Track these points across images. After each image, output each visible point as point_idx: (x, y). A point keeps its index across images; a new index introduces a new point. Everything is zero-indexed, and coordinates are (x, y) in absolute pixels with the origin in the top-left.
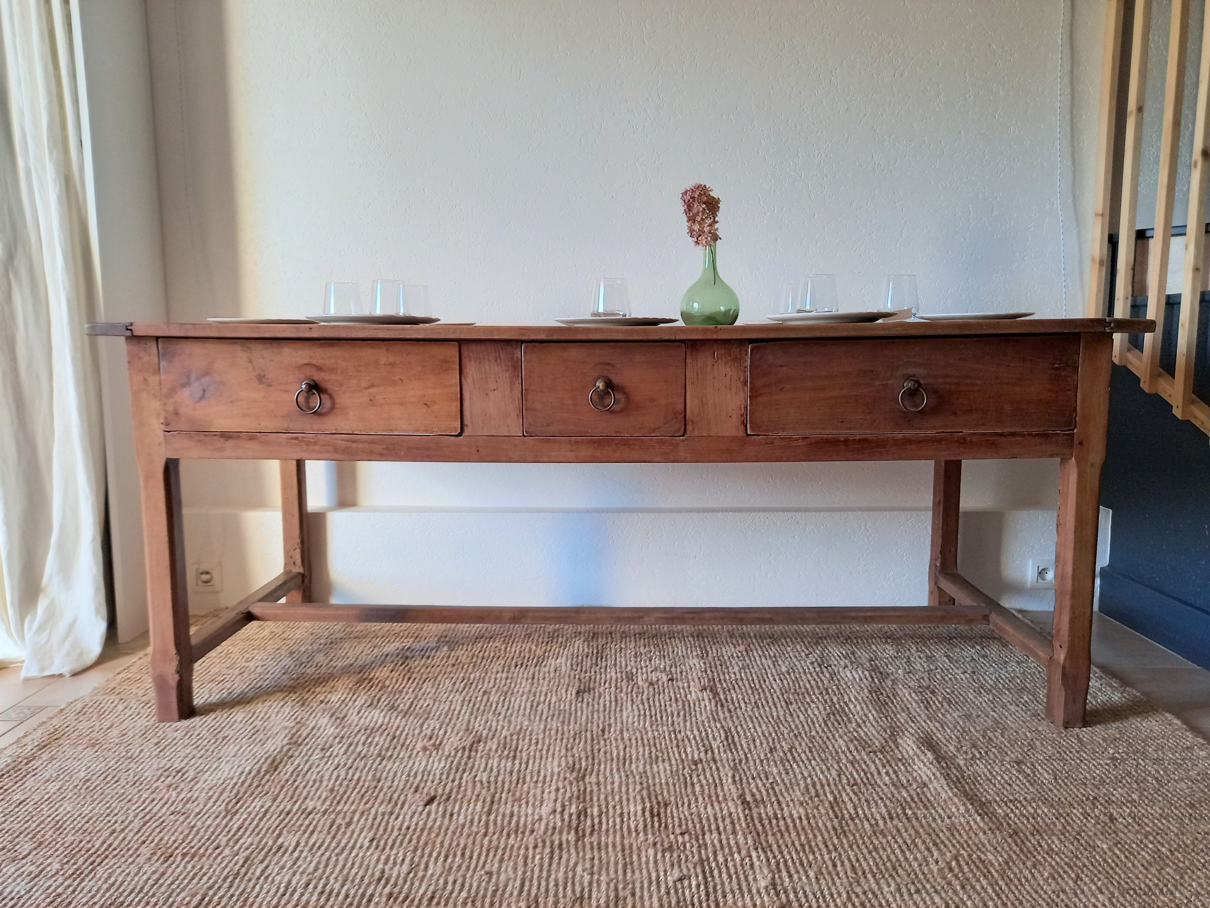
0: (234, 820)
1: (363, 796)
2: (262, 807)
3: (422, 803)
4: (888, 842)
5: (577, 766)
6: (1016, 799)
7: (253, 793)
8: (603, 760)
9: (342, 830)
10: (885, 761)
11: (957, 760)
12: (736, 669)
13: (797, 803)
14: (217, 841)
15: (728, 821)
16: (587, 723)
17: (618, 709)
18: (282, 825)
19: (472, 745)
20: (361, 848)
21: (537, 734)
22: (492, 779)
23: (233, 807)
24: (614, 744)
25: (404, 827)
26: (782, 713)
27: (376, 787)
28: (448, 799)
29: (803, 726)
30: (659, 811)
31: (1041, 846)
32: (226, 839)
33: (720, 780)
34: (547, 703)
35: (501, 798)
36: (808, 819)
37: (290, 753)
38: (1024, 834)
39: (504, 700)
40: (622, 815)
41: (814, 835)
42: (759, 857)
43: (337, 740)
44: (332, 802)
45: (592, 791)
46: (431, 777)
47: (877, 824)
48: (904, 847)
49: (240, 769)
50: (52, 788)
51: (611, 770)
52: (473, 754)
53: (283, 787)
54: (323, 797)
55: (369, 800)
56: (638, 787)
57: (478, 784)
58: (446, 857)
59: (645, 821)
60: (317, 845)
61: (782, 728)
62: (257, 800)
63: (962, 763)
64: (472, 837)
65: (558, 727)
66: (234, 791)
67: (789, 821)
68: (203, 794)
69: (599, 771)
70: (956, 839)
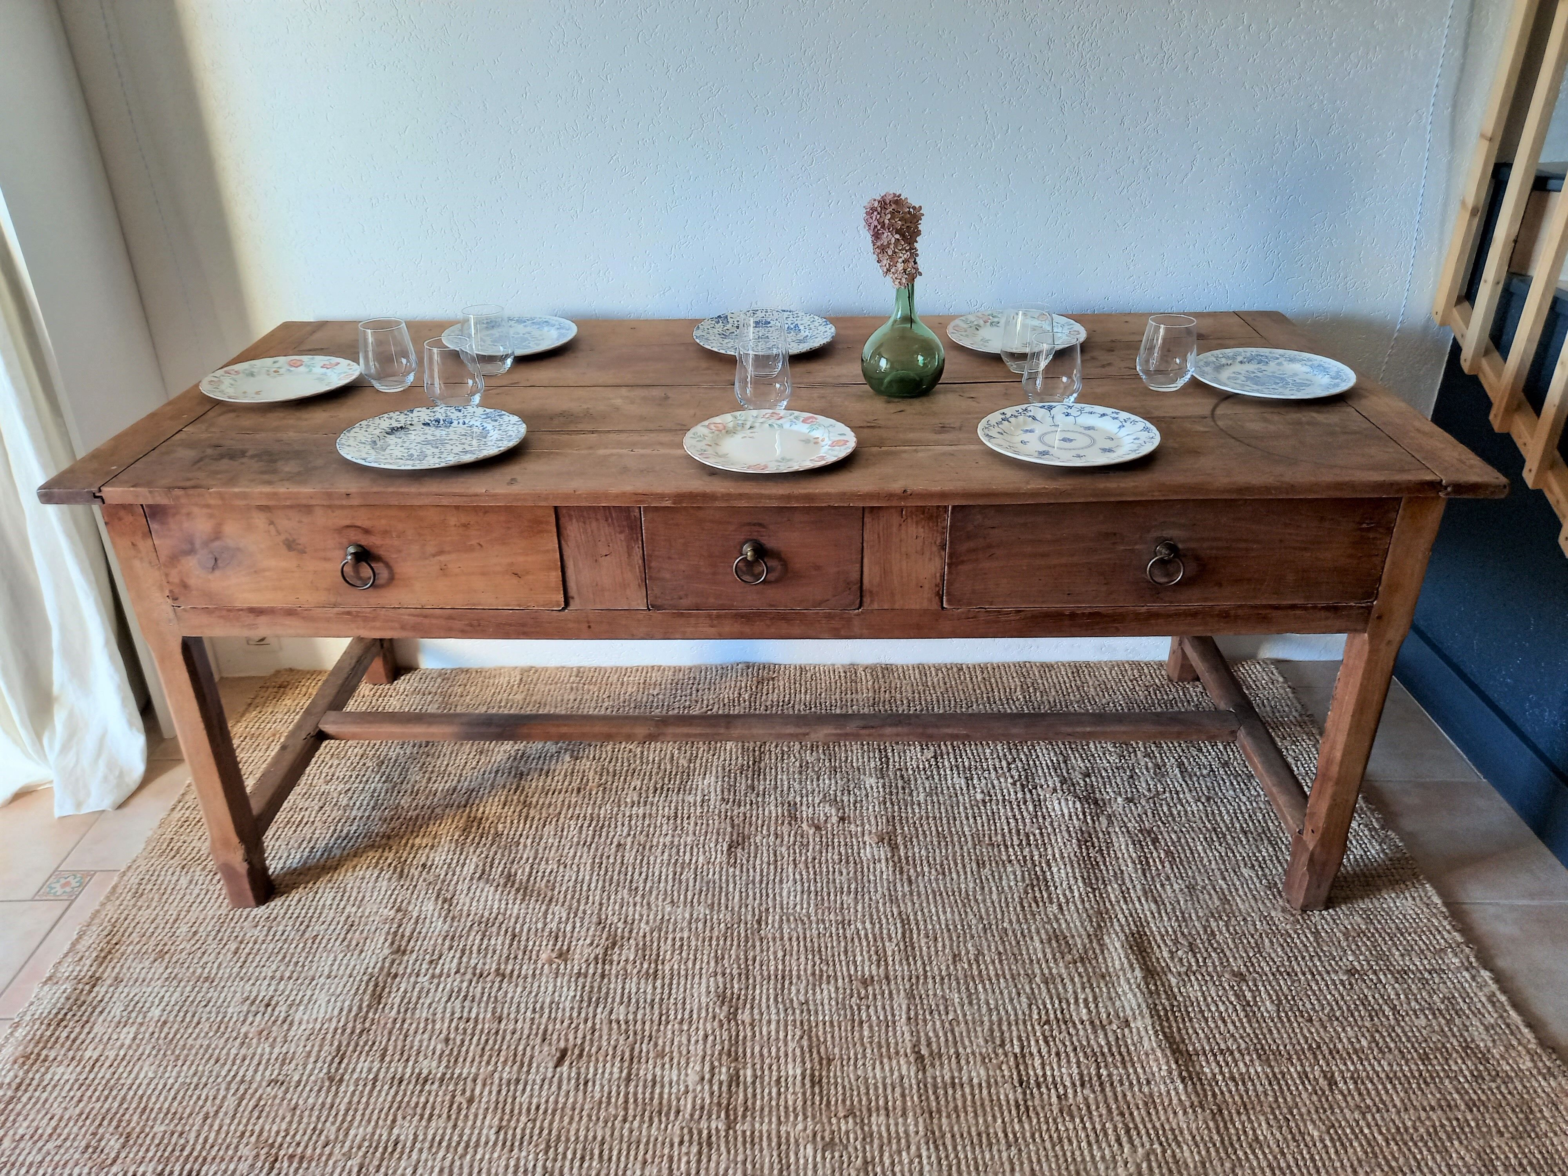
0: (341, 1094)
1: (483, 1049)
2: (370, 1070)
3: (551, 1065)
4: (1075, 1128)
5: (729, 992)
6: (1228, 1048)
7: (357, 1045)
8: (758, 978)
9: (464, 1112)
10: (1085, 980)
11: (1170, 976)
12: (922, 797)
13: (978, 1058)
14: (325, 1132)
15: (898, 1090)
16: (740, 907)
17: (778, 878)
18: (395, 1105)
19: (605, 954)
20: (487, 1143)
21: (682, 930)
22: (631, 1017)
23: (337, 1070)
24: (772, 949)
25: (533, 1107)
26: (971, 885)
27: (497, 1033)
28: (580, 1055)
29: (995, 911)
30: (820, 1075)
31: (1245, 1132)
32: (334, 1129)
33: (893, 1015)
34: (693, 866)
35: (641, 1051)
36: (989, 1086)
37: (393, 971)
38: (1230, 1112)
39: (642, 861)
40: (778, 1081)
41: (994, 1116)
42: (929, 1157)
43: (447, 943)
44: (449, 1061)
45: (745, 1037)
46: (560, 1014)
47: (1065, 1094)
48: (1092, 1138)
49: (339, 1004)
50: (127, 1035)
51: (768, 999)
52: (607, 967)
53: (390, 1033)
54: (438, 1053)
55: (491, 1056)
56: (798, 1033)
57: (615, 1026)
58: (583, 1159)
59: (804, 1094)
60: (438, 1139)
61: (971, 916)
62: (362, 1059)
63: (1174, 981)
64: (610, 1124)
65: (706, 915)
66: (336, 1043)
67: (967, 1090)
68: (300, 1049)
69: (754, 999)
70: (1151, 1120)
